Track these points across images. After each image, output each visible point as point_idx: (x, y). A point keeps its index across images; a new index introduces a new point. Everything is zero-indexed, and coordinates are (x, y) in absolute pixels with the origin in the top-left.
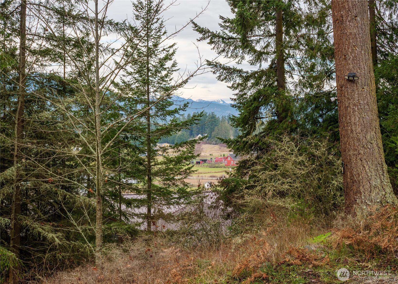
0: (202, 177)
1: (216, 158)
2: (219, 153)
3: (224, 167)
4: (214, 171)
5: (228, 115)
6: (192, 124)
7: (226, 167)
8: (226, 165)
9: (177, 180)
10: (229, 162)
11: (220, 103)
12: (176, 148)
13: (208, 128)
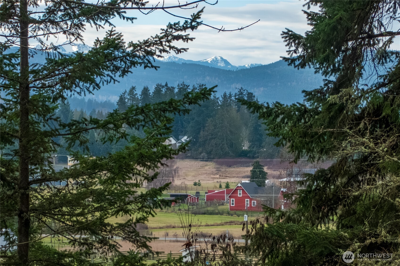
0: (176, 236)
1: (210, 191)
2: (216, 180)
3: (229, 214)
4: (203, 224)
5: (237, 91)
6: (164, 51)
7: (232, 212)
8: (232, 209)
9: (113, 229)
10: (240, 202)
11: (219, 64)
12: (111, 126)
13: (189, 122)
